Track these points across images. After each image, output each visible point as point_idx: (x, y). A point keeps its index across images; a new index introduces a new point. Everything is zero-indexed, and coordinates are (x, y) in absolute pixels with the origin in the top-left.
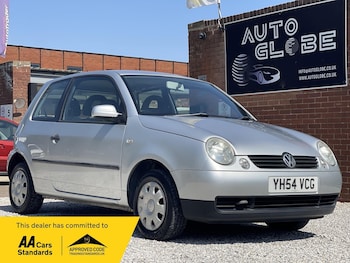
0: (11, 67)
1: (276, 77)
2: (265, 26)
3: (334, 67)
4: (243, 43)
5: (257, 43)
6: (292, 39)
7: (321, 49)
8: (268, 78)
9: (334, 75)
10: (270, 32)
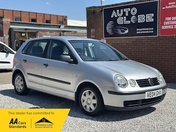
0: (2, 21)
1: (127, 32)
2: (122, 10)
3: (152, 29)
4: (112, 17)
5: (118, 17)
6: (134, 16)
7: (147, 21)
8: (123, 32)
9: (152, 32)
10: (124, 13)
